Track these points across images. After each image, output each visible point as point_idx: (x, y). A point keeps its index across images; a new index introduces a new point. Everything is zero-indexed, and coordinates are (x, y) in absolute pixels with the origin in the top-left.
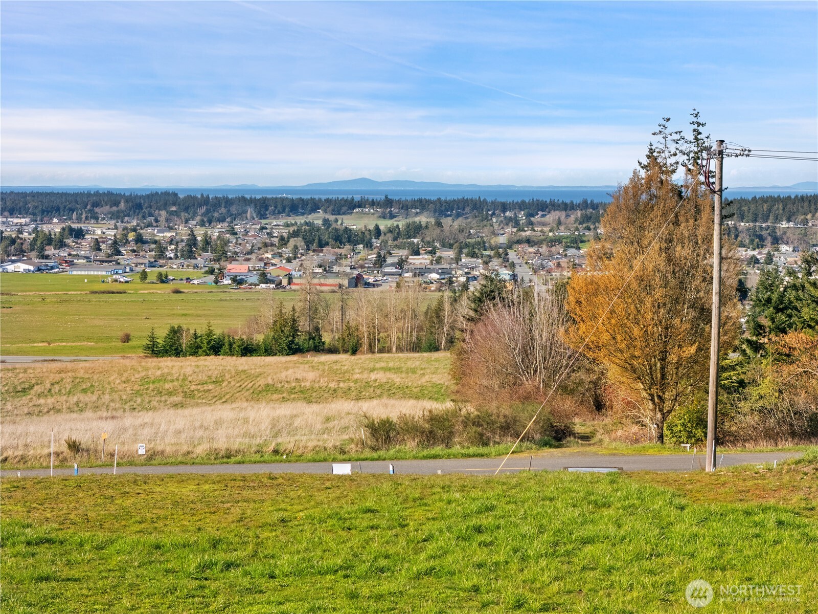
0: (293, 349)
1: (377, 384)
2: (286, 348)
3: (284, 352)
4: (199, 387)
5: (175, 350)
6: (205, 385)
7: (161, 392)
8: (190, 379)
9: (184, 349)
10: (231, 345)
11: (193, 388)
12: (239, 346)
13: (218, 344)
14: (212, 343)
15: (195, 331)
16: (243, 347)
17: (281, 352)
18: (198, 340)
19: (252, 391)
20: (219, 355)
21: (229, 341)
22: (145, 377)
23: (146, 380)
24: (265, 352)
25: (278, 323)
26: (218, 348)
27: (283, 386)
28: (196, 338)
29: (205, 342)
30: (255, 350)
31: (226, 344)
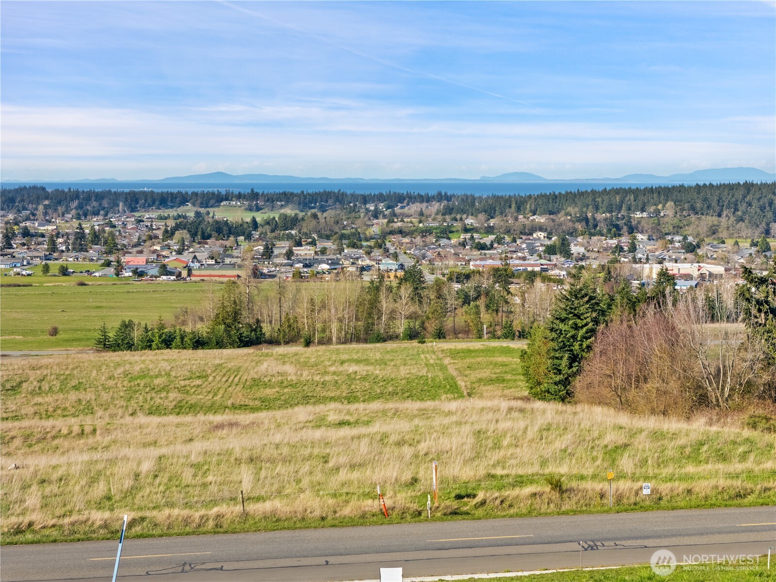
0: (244, 341)
1: (360, 377)
2: (237, 340)
3: (236, 345)
4: (187, 382)
5: (127, 343)
6: (191, 380)
7: (154, 389)
8: (173, 374)
9: (135, 342)
10: (182, 338)
11: (182, 383)
12: (191, 340)
13: (170, 336)
14: (164, 336)
15: (146, 325)
16: (195, 340)
17: (232, 345)
18: (150, 333)
19: (242, 386)
20: (171, 348)
21: (181, 335)
22: (127, 373)
23: (130, 376)
24: (217, 345)
25: (221, 316)
26: (170, 341)
27: (270, 381)
28: (147, 332)
29: (157, 335)
30: (207, 343)
31: (178, 338)
